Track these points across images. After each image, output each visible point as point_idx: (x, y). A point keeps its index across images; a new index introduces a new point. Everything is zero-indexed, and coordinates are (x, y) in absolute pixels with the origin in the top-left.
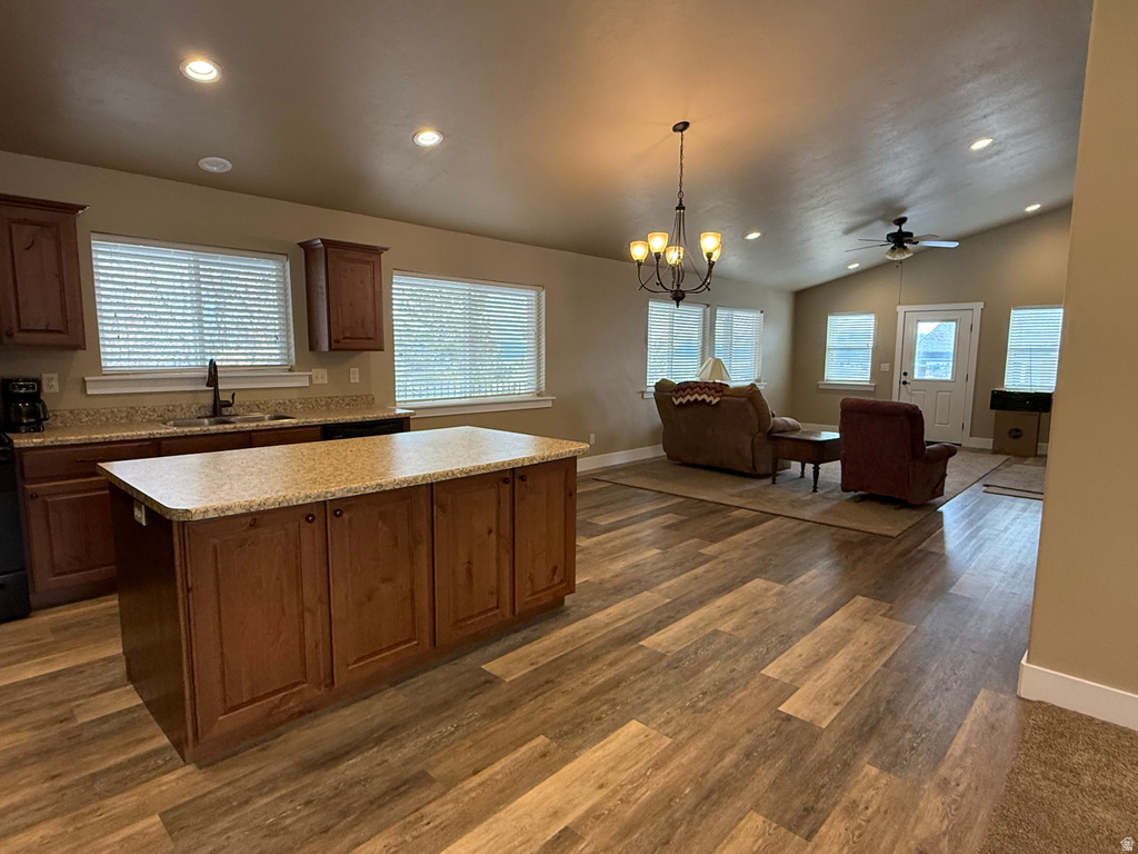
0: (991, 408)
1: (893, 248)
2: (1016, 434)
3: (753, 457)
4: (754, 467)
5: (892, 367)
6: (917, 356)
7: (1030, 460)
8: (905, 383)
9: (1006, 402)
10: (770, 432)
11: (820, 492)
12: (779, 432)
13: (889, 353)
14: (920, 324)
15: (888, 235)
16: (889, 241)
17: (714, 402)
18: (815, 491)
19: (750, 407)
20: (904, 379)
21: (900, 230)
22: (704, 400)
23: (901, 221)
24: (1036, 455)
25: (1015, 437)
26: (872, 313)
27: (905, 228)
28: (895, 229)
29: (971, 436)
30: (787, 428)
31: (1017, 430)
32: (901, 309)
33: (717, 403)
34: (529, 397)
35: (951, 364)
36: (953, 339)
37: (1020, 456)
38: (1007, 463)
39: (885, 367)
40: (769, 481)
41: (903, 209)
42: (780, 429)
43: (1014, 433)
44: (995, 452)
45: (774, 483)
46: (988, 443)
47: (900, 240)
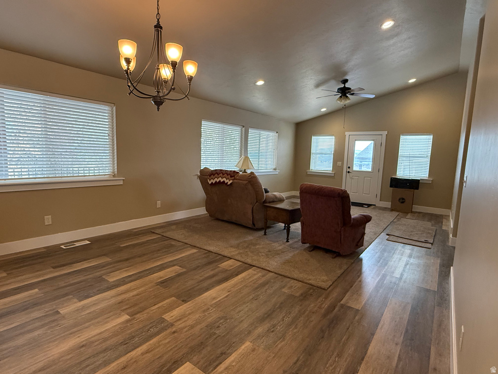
0: (391, 186)
1: (341, 97)
2: (402, 201)
3: (253, 218)
4: (254, 224)
5: (343, 164)
6: (354, 159)
7: (409, 216)
8: (349, 172)
9: (398, 184)
10: (265, 202)
11: (291, 242)
12: (270, 202)
13: (341, 156)
14: (356, 142)
15: (338, 89)
16: (338, 92)
17: (229, 183)
18: (288, 241)
19: (250, 186)
20: (348, 170)
21: (345, 86)
22: (224, 181)
23: (345, 81)
24: (412, 212)
25: (403, 202)
26: (333, 135)
27: (347, 85)
28: (342, 86)
29: (380, 201)
30: (275, 200)
31: (403, 199)
32: (347, 134)
33: (231, 184)
34: (106, 178)
35: (371, 163)
36: (372, 150)
37: (405, 213)
38: (398, 217)
39: (339, 163)
40: (262, 232)
41: (345, 73)
42: (271, 200)
43: (401, 201)
44: (392, 210)
45: (265, 234)
46: (388, 204)
47: (344, 92)
